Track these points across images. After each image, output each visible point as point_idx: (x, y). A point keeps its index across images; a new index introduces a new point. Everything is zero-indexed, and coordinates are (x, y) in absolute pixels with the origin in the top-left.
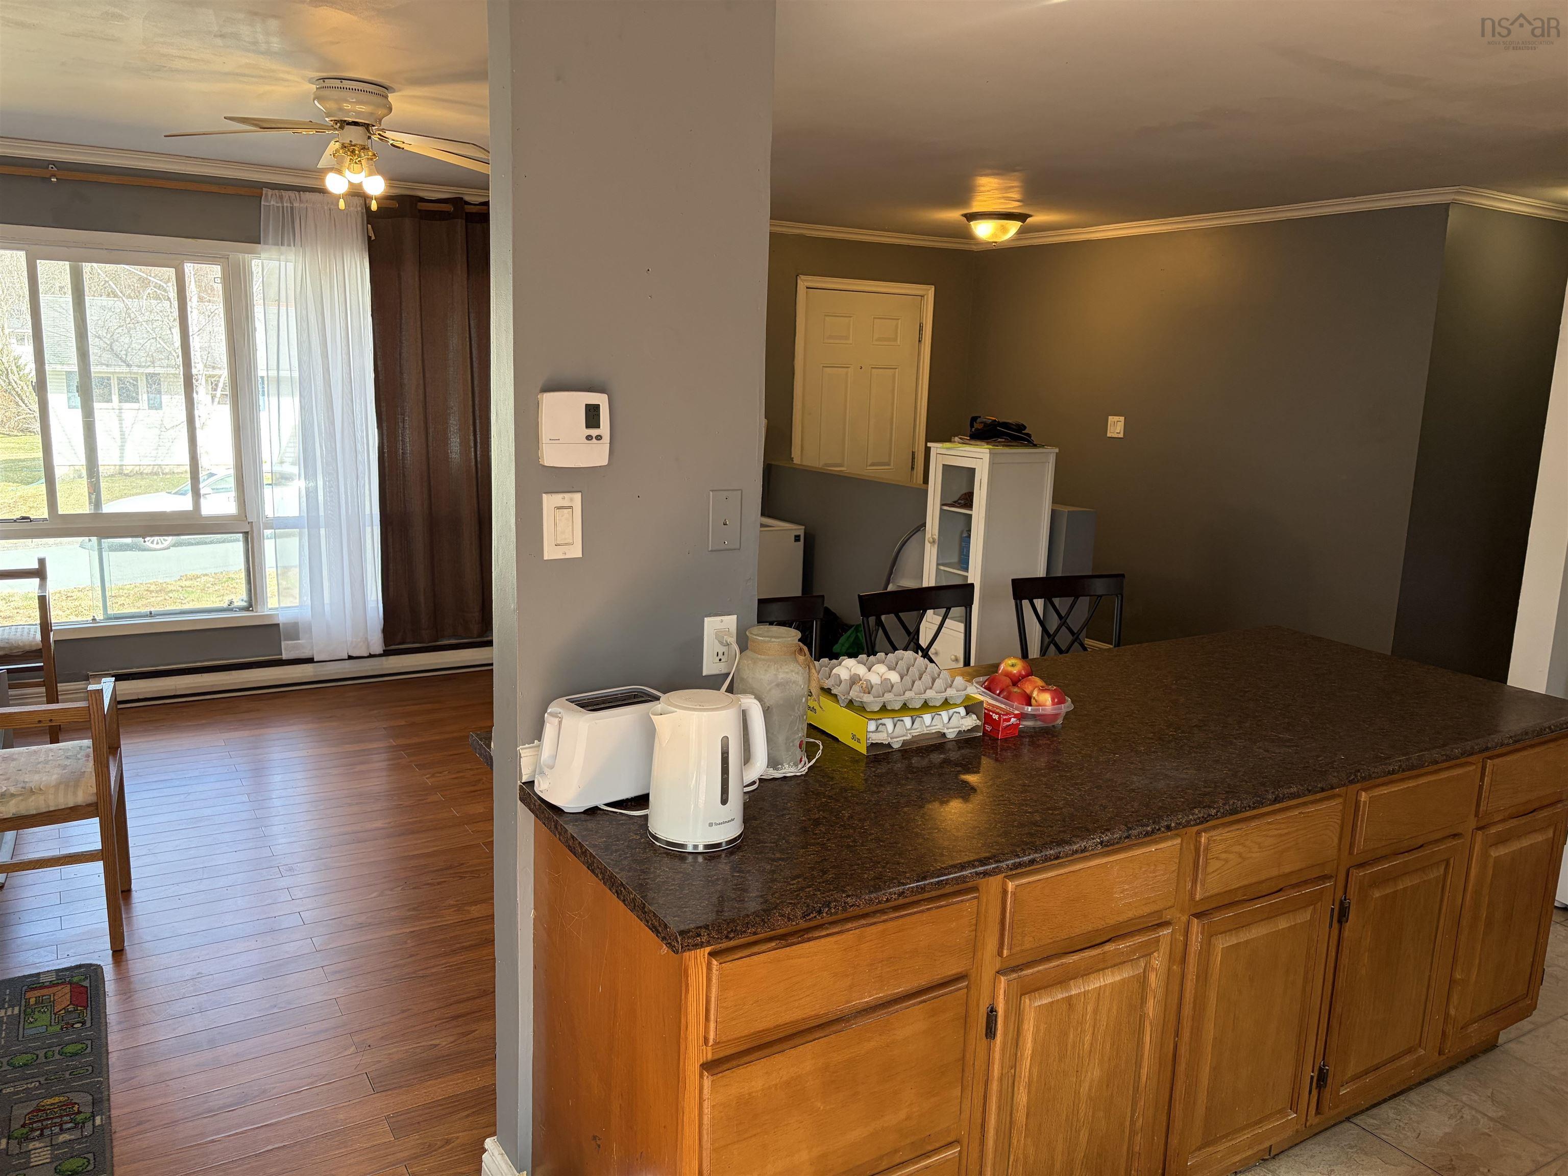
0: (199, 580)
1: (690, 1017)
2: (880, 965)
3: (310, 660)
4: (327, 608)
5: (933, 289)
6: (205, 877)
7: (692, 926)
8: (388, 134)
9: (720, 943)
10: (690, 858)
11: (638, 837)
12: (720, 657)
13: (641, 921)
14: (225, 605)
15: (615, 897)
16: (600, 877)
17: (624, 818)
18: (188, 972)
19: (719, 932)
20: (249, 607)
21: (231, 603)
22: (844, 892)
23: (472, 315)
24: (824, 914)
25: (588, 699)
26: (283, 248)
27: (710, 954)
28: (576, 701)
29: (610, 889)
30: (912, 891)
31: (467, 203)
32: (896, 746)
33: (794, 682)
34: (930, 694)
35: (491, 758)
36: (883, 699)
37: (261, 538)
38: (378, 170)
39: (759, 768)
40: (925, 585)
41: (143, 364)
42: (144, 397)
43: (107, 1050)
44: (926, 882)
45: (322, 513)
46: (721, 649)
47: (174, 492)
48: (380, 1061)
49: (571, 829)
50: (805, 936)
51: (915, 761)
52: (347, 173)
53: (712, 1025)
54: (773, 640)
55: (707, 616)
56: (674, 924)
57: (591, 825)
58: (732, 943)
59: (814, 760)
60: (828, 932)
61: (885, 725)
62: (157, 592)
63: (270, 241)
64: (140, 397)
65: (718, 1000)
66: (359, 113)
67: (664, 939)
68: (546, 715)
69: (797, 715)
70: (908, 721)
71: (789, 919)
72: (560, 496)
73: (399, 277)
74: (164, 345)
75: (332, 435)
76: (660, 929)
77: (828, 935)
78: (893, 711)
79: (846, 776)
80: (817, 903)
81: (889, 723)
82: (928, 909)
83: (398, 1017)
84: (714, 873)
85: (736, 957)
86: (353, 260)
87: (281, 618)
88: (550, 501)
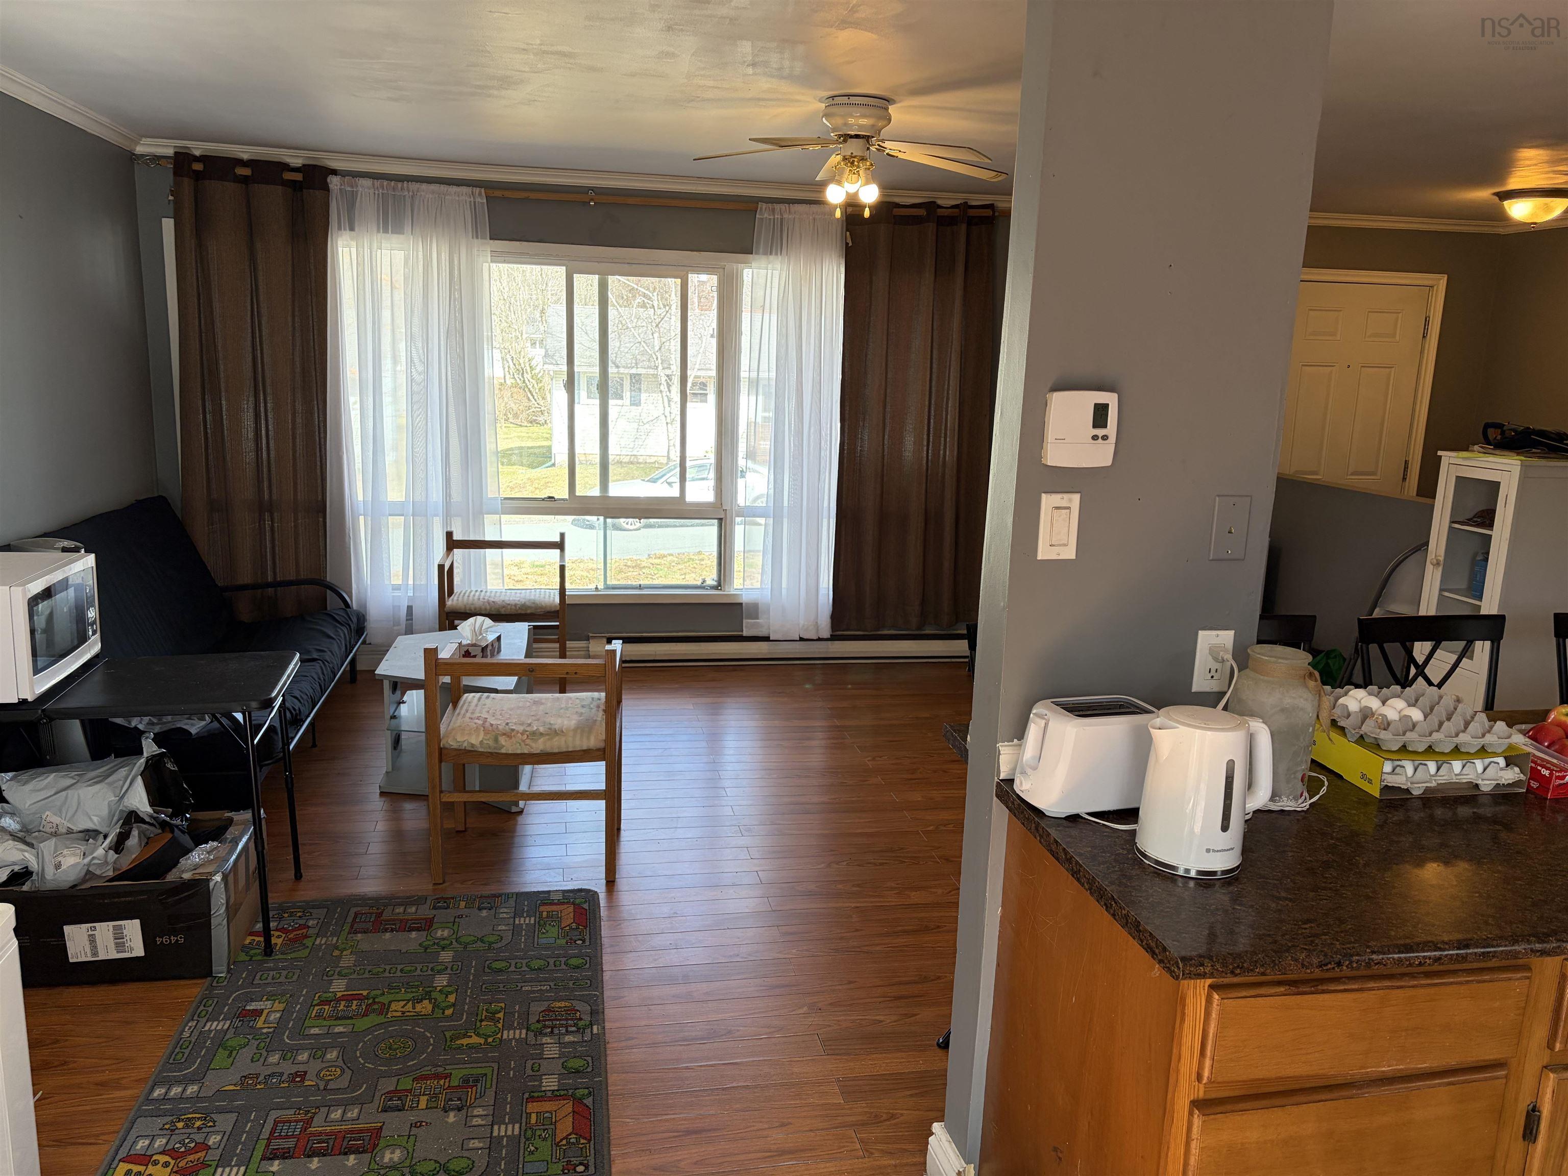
0: (665, 559)
1: (1183, 1048)
2: (1404, 1034)
3: (766, 639)
4: (784, 592)
5: (1446, 278)
6: (679, 826)
7: (1194, 954)
8: (887, 144)
9: (1224, 977)
10: (1180, 882)
11: (1125, 852)
12: (1212, 673)
13: (1134, 938)
14: (699, 583)
15: (1104, 910)
16: (1087, 887)
17: (1107, 830)
18: (666, 910)
19: (1224, 965)
20: (718, 586)
21: (704, 581)
22: (1368, 947)
23: (936, 317)
24: (1345, 968)
25: (1073, 704)
26: (772, 258)
27: (1210, 986)
28: (1063, 705)
29: (1098, 901)
30: (1451, 959)
31: (940, 207)
32: (1416, 792)
33: (1302, 709)
34: (1463, 738)
35: (967, 751)
36: (1404, 738)
37: (732, 523)
38: (874, 177)
39: (1261, 798)
40: (1422, 612)
41: (629, 365)
42: (627, 395)
43: (602, 968)
44: (1469, 951)
45: (786, 504)
46: (1214, 666)
47: (646, 480)
48: (830, 1026)
49: (1053, 833)
50: (1319, 987)
51: (1439, 812)
52: (846, 184)
53: (1208, 1063)
54: (1280, 661)
55: (1204, 629)
56: (1175, 949)
57: (1074, 832)
58: (1236, 980)
59: (1318, 797)
60: (1346, 987)
61: (1404, 767)
62: (633, 567)
63: (761, 251)
64: (624, 395)
65: (1216, 1036)
66: (861, 127)
67: (1160, 962)
68: (1032, 715)
69: (1302, 745)
70: (1432, 766)
71: (1303, 965)
72: (1059, 496)
73: (871, 282)
74: (646, 348)
75: (799, 433)
76: (1157, 951)
77: (1345, 991)
78: (1415, 752)
79: (1356, 818)
80: (1336, 953)
81: (1409, 767)
82: (1467, 982)
83: (845, 987)
84: (1212, 901)
85: (1240, 995)
86: (831, 267)
87: (744, 598)
88: (1048, 501)
